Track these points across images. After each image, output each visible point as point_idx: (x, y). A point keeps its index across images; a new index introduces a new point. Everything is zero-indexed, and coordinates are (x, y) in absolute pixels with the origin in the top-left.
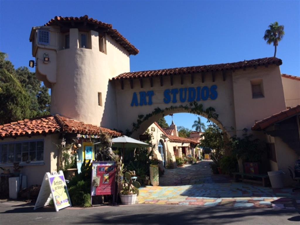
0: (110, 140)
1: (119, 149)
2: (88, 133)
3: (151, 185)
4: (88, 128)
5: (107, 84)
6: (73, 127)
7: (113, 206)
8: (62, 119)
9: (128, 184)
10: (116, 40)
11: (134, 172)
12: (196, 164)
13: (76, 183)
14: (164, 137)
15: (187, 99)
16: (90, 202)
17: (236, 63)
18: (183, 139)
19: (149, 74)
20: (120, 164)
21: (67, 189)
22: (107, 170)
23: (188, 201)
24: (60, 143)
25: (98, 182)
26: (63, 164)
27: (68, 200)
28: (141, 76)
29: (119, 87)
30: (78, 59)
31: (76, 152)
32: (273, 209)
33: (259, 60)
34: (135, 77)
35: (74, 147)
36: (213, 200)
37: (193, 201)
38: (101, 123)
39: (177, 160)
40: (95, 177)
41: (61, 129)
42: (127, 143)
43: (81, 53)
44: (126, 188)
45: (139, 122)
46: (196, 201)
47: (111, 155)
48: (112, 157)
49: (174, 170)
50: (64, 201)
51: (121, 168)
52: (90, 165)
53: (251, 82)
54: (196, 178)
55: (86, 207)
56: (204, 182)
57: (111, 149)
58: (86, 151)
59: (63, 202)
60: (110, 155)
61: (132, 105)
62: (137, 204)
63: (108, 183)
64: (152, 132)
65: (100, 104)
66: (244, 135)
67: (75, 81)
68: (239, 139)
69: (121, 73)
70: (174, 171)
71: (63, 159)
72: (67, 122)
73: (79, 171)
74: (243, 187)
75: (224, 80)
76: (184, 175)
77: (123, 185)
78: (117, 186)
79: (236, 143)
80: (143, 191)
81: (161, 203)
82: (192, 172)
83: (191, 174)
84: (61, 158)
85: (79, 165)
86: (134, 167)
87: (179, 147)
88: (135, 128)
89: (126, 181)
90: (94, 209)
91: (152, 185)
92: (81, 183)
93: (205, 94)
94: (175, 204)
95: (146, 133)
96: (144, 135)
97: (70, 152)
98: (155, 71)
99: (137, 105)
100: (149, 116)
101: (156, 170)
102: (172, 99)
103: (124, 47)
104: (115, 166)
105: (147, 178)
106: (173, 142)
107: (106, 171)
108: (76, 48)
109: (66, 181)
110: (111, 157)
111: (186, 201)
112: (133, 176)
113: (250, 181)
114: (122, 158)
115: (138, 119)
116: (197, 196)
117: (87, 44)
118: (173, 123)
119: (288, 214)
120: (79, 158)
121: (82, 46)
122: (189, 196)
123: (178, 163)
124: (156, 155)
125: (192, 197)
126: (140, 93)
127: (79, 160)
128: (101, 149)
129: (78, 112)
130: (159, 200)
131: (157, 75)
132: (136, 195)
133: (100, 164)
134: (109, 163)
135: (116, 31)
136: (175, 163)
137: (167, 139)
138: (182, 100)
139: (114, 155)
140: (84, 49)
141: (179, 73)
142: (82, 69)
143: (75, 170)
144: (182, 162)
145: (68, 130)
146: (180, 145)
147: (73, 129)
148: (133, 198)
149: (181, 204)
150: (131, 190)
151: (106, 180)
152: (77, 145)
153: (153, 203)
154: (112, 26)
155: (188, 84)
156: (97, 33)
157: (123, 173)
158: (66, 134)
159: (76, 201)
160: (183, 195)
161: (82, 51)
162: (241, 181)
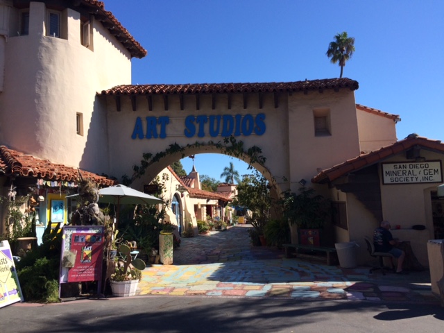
0: (95, 191)
1: (111, 207)
2: (57, 179)
3: (160, 263)
4: (57, 170)
5: (93, 99)
6: (29, 166)
7: (98, 299)
8: (12, 153)
9: (125, 264)
10: (109, 30)
11: (135, 242)
12: (225, 230)
13: (34, 261)
14: (182, 189)
15: (220, 131)
16: (58, 293)
17: (294, 83)
18: (208, 193)
19: (163, 89)
20: (111, 231)
21: (15, 272)
22: (89, 241)
23: (220, 288)
24: (5, 193)
25: (73, 259)
26: (11, 229)
27: (17, 290)
28: (150, 91)
29: (114, 108)
30: (43, 55)
31: (34, 209)
32: (349, 300)
33: (326, 81)
34: (140, 93)
35: (31, 201)
36: (258, 287)
37: (229, 288)
38: (81, 163)
39: (199, 225)
40: (68, 253)
41: (8, 170)
42: (125, 196)
43: (49, 45)
44: (120, 270)
45: (145, 164)
46: (232, 288)
47: (97, 215)
48: (99, 219)
49: (195, 239)
50: (10, 293)
51: (113, 237)
52: (59, 231)
53: (314, 112)
54: (228, 252)
55: (49, 302)
56: (241, 258)
57: (97, 205)
58: (52, 209)
59: (7, 294)
60: (95, 216)
61: (134, 137)
62: (138, 295)
63: (90, 261)
64: (164, 181)
65: (79, 131)
66: (300, 189)
67: (37, 90)
68: (294, 195)
69: (116, 85)
70: (194, 241)
71: (12, 220)
72: (21, 157)
73: (40, 242)
74: (299, 266)
75: (276, 107)
76: (210, 247)
77: (117, 265)
78: (106, 266)
79: (290, 200)
80: (149, 273)
81: (177, 294)
82: (221, 243)
83: (220, 245)
84: (6, 219)
85: (40, 232)
86: (135, 235)
87: (202, 206)
88: (137, 174)
89: (121, 258)
90: (64, 305)
91: (162, 264)
92: (43, 261)
93: (248, 126)
94: (201, 294)
95: (153, 182)
96: (151, 185)
97: (23, 210)
98: (172, 86)
99: (141, 137)
100: (160, 155)
101: (169, 240)
102: (197, 131)
103: (122, 43)
104: (104, 234)
105: (154, 253)
106: (195, 197)
107: (86, 242)
108: (41, 36)
109: (14, 259)
110: (96, 219)
111: (218, 288)
112: (133, 249)
113: (308, 256)
114: (115, 220)
115: (143, 159)
116: (234, 281)
117: (59, 30)
118: (193, 170)
119: (373, 308)
120: (40, 220)
121: (50, 33)
122: (221, 281)
123: (201, 229)
124: (169, 217)
125: (226, 283)
126: (148, 119)
127: (40, 223)
128: (78, 206)
129: (41, 142)
130: (174, 288)
131: (175, 92)
132: (138, 280)
133: (77, 230)
134: (94, 229)
135: (110, 15)
136: (195, 228)
137: (186, 193)
138: (213, 134)
139: (102, 216)
140: (54, 38)
141: (211, 91)
142: (49, 72)
143: (31, 240)
144: (207, 227)
145: (21, 171)
146: (204, 202)
147: (31, 170)
148: (132, 285)
149: (209, 294)
150: (129, 274)
151: (87, 257)
152: (36, 197)
153: (164, 293)
154: (104, 6)
155: (222, 110)
156: (79, 14)
157: (117, 244)
158: (17, 178)
159: (33, 292)
160: (211, 279)
161: (50, 41)
162: (295, 257)
